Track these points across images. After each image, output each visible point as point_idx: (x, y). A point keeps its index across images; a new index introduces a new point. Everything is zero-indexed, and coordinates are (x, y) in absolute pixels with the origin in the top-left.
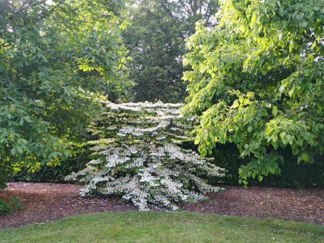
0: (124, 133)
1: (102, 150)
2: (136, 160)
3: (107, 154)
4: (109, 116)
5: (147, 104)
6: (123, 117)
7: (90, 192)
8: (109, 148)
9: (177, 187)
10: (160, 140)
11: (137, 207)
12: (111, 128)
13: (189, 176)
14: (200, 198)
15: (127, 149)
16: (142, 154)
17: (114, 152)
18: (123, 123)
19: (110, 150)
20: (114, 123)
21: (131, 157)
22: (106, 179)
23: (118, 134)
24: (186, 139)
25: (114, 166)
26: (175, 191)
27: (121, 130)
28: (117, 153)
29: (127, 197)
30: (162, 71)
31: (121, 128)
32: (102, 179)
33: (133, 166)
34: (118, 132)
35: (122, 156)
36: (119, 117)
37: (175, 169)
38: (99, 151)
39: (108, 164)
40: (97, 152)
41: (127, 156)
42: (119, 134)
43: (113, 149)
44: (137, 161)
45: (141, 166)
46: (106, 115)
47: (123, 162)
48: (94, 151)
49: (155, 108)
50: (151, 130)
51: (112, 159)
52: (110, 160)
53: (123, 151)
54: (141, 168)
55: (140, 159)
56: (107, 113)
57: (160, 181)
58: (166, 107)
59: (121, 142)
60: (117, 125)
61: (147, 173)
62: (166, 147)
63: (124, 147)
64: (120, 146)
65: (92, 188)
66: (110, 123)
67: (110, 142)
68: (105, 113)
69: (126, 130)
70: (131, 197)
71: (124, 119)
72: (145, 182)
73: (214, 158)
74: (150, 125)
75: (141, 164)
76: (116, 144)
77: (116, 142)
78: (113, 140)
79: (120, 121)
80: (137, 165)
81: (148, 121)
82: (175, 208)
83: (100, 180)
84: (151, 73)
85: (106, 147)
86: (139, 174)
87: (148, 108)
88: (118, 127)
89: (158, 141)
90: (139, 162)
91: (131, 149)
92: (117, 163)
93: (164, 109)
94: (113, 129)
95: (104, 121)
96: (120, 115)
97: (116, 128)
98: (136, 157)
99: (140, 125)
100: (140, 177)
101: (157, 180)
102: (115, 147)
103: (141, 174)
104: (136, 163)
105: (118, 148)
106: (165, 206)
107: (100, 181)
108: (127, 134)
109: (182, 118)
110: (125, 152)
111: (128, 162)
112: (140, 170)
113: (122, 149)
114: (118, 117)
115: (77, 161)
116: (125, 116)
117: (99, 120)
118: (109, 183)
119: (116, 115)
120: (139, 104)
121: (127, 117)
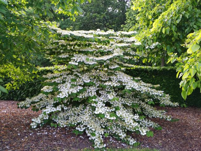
0: (76, 62)
1: (55, 78)
2: (88, 88)
3: (59, 82)
4: (60, 44)
5: (99, 32)
6: (75, 45)
7: (41, 123)
8: (61, 76)
9: (134, 119)
10: (113, 69)
11: (92, 142)
12: (63, 56)
13: (140, 104)
14: (150, 125)
15: (79, 78)
16: (94, 82)
17: (67, 80)
18: (75, 51)
19: (62, 78)
20: (65, 51)
21: (83, 86)
22: (59, 108)
23: (70, 63)
24: (133, 67)
25: (67, 97)
26: (132, 124)
27: (74, 58)
28: (70, 81)
29: (81, 129)
30: (99, 16)
31: (73, 56)
32: (54, 110)
33: (86, 95)
34: (70, 61)
35: (75, 86)
36: (71, 45)
37: (126, 96)
38: (52, 78)
39: (60, 94)
40: (50, 79)
41: (80, 85)
42: (72, 63)
43: (65, 77)
44: (90, 91)
45: (94, 96)
46: (58, 43)
47: (76, 92)
48: (47, 79)
49: (107, 36)
50: (105, 58)
51: (64, 88)
52: (62, 90)
53: (75, 80)
54: (95, 97)
55: (92, 88)
56: (58, 41)
57: (115, 112)
58: (118, 35)
59: (73, 70)
60: (69, 53)
61: (101, 103)
62: (118, 76)
63: (76, 75)
64: (72, 74)
65: (44, 118)
66: (62, 51)
67: (62, 69)
68: (57, 41)
69: (78, 58)
70: (85, 128)
71: (76, 47)
72: (100, 114)
73: (159, 85)
74: (102, 54)
75: (94, 93)
76: (69, 72)
77: (68, 69)
78: (65, 67)
79: (71, 50)
80: (90, 94)
81: (100, 49)
82: (132, 141)
83: (52, 110)
84: (91, 18)
85: (58, 74)
86: (92, 105)
87: (100, 36)
88: (70, 55)
89: (111, 69)
90: (92, 91)
91: (83, 78)
92: (70, 93)
93: (116, 37)
94: (65, 57)
95: (56, 49)
96: (71, 43)
97: (68, 56)
98: (89, 86)
99: (92, 53)
100: (94, 109)
101: (112, 111)
102: (68, 75)
103: (95, 105)
104: (89, 93)
105: (70, 76)
106: (121, 139)
107: (52, 112)
108: (79, 63)
109: (140, 46)
110: (77, 80)
111: (81, 92)
112: (94, 100)
113: (74, 77)
114: (69, 45)
115: (36, 83)
116: (76, 44)
117: (51, 48)
118: (62, 114)
119: (68, 42)
120: (91, 31)
121: (79, 45)
